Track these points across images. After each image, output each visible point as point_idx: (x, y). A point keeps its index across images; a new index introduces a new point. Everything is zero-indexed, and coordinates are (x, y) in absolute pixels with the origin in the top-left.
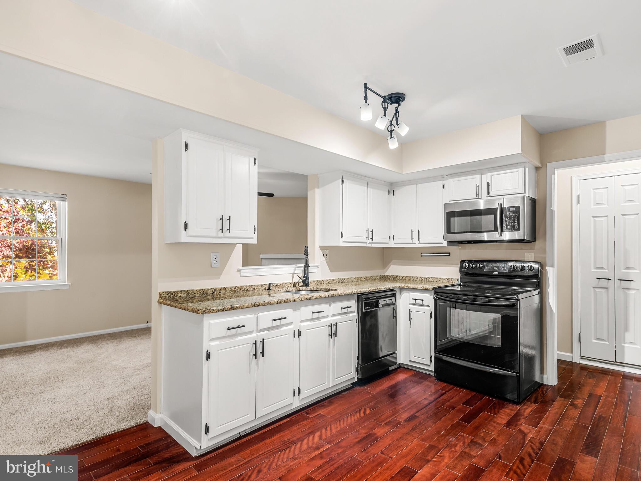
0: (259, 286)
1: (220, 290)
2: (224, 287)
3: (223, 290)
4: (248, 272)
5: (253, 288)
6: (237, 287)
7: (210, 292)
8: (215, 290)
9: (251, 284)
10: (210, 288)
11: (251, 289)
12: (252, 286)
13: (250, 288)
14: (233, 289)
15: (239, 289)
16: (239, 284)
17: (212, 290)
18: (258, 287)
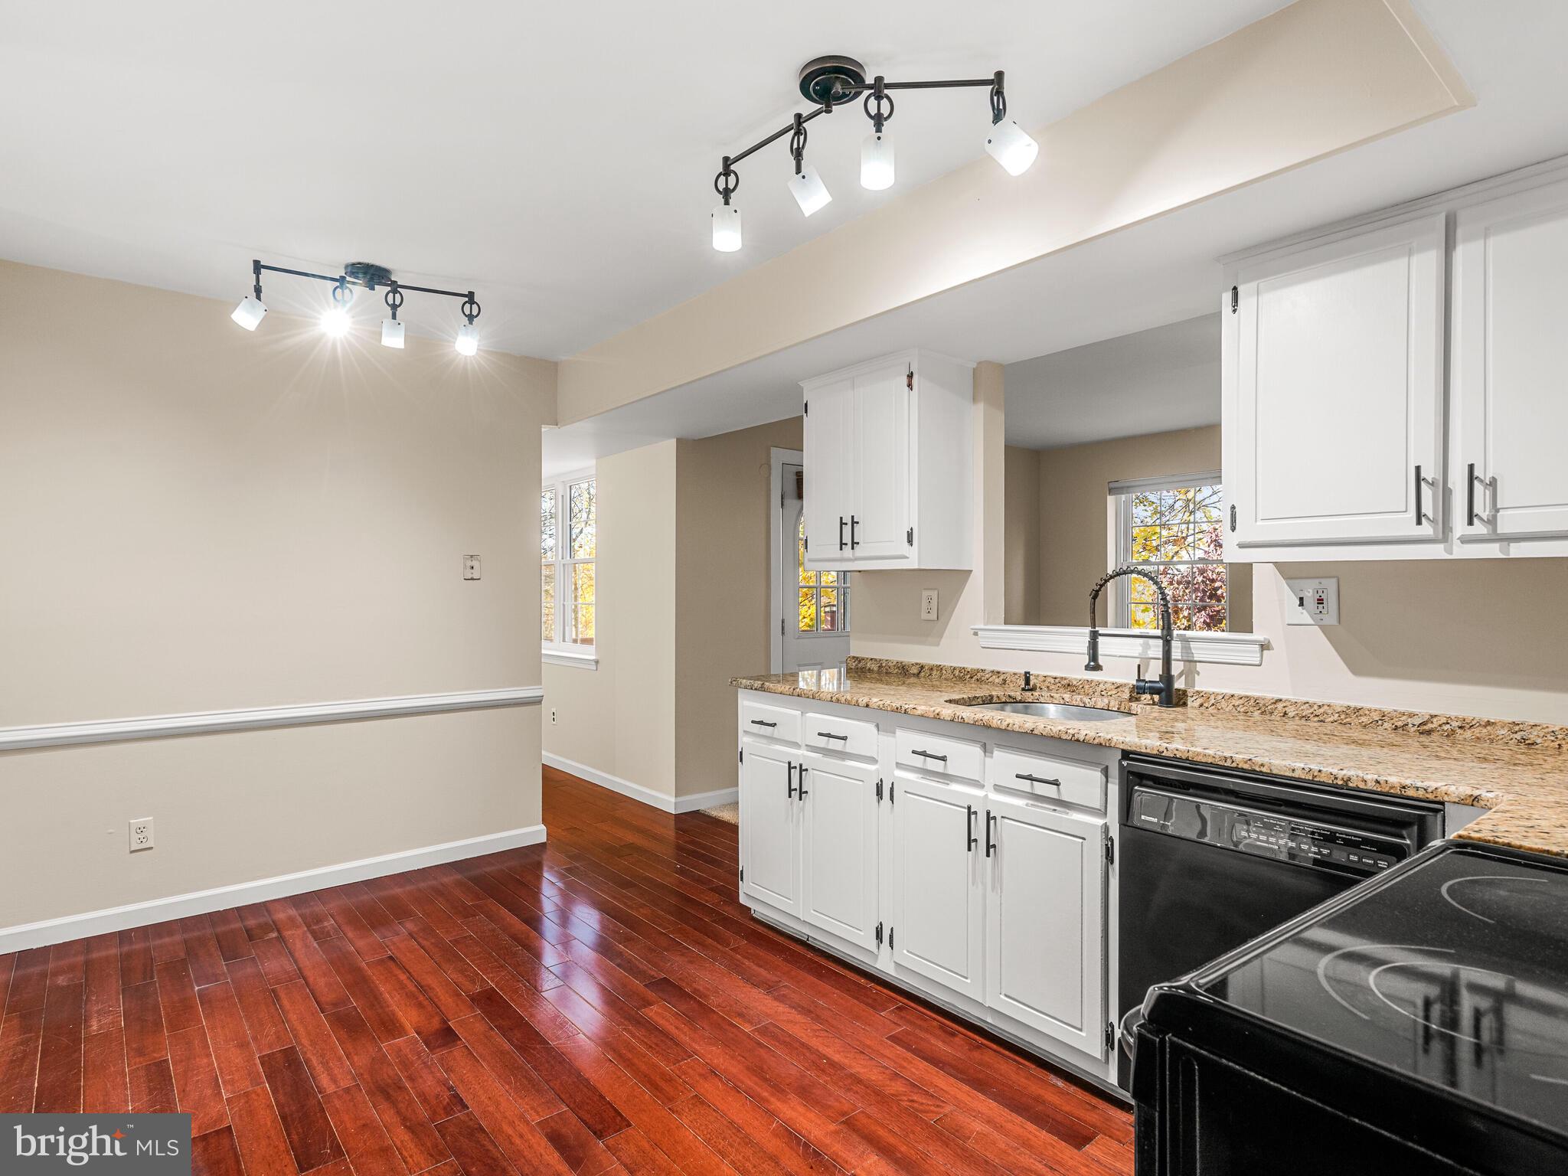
0: (1017, 677)
1: (932, 669)
2: (939, 664)
3: (937, 670)
4: (992, 638)
5: (1002, 677)
6: (963, 668)
7: (914, 670)
8: (922, 667)
9: (997, 669)
10: (914, 661)
11: (997, 681)
12: (998, 673)
13: (994, 677)
14: (957, 673)
15: (969, 676)
16: (970, 665)
17: (918, 666)
18: (1013, 679)
